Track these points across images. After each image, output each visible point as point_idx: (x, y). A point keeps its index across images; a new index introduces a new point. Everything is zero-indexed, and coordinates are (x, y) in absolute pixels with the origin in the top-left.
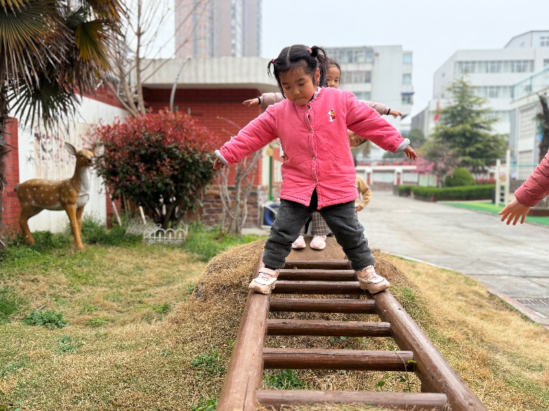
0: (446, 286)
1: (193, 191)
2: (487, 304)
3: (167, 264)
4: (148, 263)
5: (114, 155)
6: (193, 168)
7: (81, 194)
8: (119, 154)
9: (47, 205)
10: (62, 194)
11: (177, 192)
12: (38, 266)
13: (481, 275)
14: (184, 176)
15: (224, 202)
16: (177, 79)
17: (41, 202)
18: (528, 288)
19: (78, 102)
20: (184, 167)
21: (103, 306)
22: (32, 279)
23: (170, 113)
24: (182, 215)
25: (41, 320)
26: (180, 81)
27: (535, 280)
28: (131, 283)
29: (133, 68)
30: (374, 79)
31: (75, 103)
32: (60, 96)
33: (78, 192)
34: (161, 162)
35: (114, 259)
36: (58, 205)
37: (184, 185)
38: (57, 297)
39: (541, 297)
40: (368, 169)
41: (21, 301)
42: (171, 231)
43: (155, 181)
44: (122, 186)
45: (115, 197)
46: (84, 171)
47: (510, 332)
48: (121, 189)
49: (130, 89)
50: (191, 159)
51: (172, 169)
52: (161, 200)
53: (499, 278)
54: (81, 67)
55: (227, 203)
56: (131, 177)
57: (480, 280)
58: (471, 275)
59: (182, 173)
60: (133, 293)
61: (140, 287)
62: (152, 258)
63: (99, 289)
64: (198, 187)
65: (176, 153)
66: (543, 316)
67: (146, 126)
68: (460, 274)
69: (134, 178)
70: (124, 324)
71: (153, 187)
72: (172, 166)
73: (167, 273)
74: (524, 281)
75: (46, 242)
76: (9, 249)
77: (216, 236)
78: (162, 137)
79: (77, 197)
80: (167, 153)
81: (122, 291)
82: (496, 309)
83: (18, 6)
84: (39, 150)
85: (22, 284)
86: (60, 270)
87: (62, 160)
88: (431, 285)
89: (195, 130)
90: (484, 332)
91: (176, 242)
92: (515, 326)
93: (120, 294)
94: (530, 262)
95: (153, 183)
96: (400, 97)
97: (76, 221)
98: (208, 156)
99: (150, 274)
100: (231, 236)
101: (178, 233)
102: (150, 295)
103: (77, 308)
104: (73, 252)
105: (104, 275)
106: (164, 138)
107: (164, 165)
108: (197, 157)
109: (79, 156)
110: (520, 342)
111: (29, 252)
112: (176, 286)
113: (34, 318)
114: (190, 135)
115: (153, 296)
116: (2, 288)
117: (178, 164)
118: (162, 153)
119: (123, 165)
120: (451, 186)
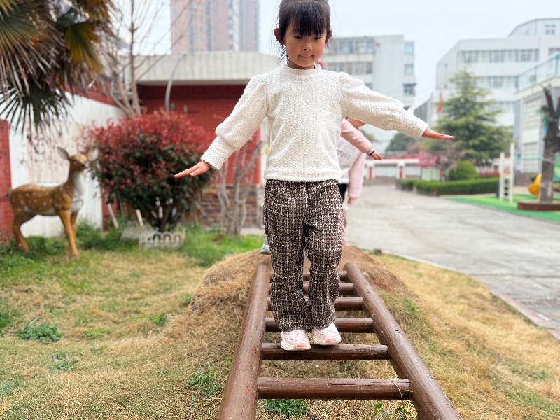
0: (448, 288)
1: (190, 193)
2: (490, 306)
3: (165, 270)
4: (144, 270)
5: (108, 158)
8: (114, 157)
9: (40, 211)
10: (55, 200)
11: (174, 194)
12: (31, 276)
13: (484, 275)
15: (222, 202)
16: (173, 76)
17: (34, 208)
18: (532, 288)
19: (70, 105)
21: (99, 316)
22: (26, 289)
23: (166, 113)
24: (179, 218)
25: (35, 334)
26: (175, 78)
27: (539, 280)
28: (127, 291)
29: (127, 65)
30: (375, 70)
31: (67, 106)
32: (52, 100)
33: (72, 197)
35: (110, 266)
36: (52, 211)
37: (180, 187)
38: (51, 308)
39: (544, 298)
41: (15, 313)
42: (168, 235)
43: (151, 185)
44: (117, 190)
45: (110, 201)
46: (78, 176)
47: (512, 337)
48: (117, 193)
49: (124, 87)
50: (188, 159)
51: (168, 171)
52: (158, 203)
53: (502, 278)
54: (72, 69)
55: (225, 203)
56: (126, 179)
57: (483, 281)
58: (475, 275)
60: (130, 302)
61: (136, 295)
62: (149, 263)
63: (95, 299)
64: (195, 189)
65: (173, 155)
66: (547, 319)
67: (140, 128)
68: (463, 274)
69: (129, 181)
70: (120, 336)
71: (149, 190)
72: (168, 169)
73: (164, 280)
74: (528, 282)
75: (40, 248)
77: (215, 238)
79: (71, 202)
80: (163, 155)
81: (118, 300)
82: (499, 311)
83: (5, 9)
84: (32, 152)
85: (16, 295)
86: (55, 279)
87: (55, 162)
88: (433, 287)
89: (191, 131)
90: (486, 338)
91: (174, 246)
92: (518, 330)
93: (116, 303)
94: (534, 260)
95: (149, 186)
96: (402, 89)
97: (70, 227)
99: (147, 282)
100: (230, 238)
101: (175, 237)
102: (147, 304)
103: (73, 319)
104: (68, 260)
105: (100, 284)
106: (159, 140)
107: (160, 167)
108: (193, 159)
109: (72, 160)
110: (523, 347)
111: (22, 260)
113: (28, 332)
114: (186, 136)
115: (150, 306)
117: (174, 166)
118: (158, 155)
119: (117, 168)
120: (454, 180)
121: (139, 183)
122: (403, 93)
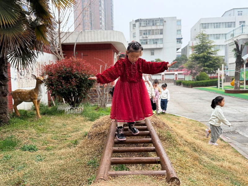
0: (191, 127)
1: (85, 91)
3: (75, 122)
4: (67, 123)
5: (52, 78)
6: (85, 82)
7: (39, 95)
8: (54, 77)
9: (25, 100)
10: (31, 95)
11: (79, 92)
12: (23, 126)
14: (81, 85)
15: (98, 94)
16: (76, 41)
17: (22, 99)
20: (81, 81)
21: (51, 141)
22: (22, 131)
23: (74, 59)
24: (81, 101)
25: (28, 149)
28: (61, 132)
29: (57, 37)
30: (164, 33)
31: (35, 58)
32: (29, 55)
33: (38, 94)
34: (71, 80)
35: (54, 121)
36: (30, 100)
37: (81, 89)
39: (230, 130)
41: (18, 141)
42: (77, 108)
44: (56, 90)
45: (52, 95)
46: (40, 86)
48: (55, 92)
49: (56, 46)
50: (84, 78)
51: (76, 83)
52: (72, 95)
54: (37, 43)
57: (206, 124)
58: (202, 122)
60: (63, 136)
61: (65, 133)
62: (69, 120)
63: (49, 135)
64: (87, 89)
66: (229, 139)
67: (64, 65)
68: (198, 122)
69: (60, 87)
70: (60, 149)
71: (68, 90)
72: (76, 81)
73: (76, 126)
76: (11, 120)
77: (96, 108)
78: (71, 69)
79: (37, 96)
80: (74, 76)
81: (58, 135)
83: (13, 24)
84: (19, 75)
85: (18, 134)
86: (32, 127)
88: (184, 127)
89: (85, 66)
90: (202, 147)
91: (79, 113)
94: (228, 115)
95: (68, 88)
97: (37, 106)
99: (69, 127)
100: (102, 108)
101: (79, 109)
102: (69, 136)
103: (41, 143)
104: (36, 119)
105: (50, 129)
106: (72, 70)
107: (73, 81)
108: (86, 77)
109: (38, 79)
111: (19, 120)
113: (25, 148)
114: (83, 68)
115: (71, 137)
116: (10, 136)
117: (78, 80)
118: (72, 76)
119: (55, 82)
120: (199, 80)
121: (64, 87)
122: (176, 43)
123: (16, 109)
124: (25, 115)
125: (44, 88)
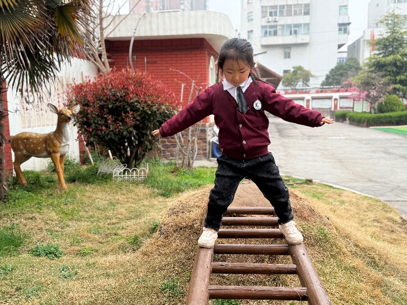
0: (365, 213)
2: (399, 229)
3: (134, 199)
4: (118, 199)
5: (87, 110)
6: (152, 119)
8: (92, 109)
9: (36, 154)
10: (47, 145)
11: (139, 137)
12: (33, 206)
13: (398, 201)
14: (144, 124)
15: (178, 141)
16: (134, 33)
17: (31, 151)
19: (57, 69)
20: (144, 117)
21: (88, 238)
22: (31, 217)
23: (131, 71)
24: (143, 155)
25: (44, 252)
26: (137, 35)
28: (107, 217)
29: (97, 26)
31: (54, 70)
32: (43, 66)
33: (60, 143)
34: (126, 114)
35: (92, 196)
36: (45, 153)
37: (144, 132)
38: (51, 232)
40: (308, 97)
41: (25, 236)
42: (135, 170)
43: (121, 130)
44: (95, 135)
45: (89, 144)
46: (65, 126)
48: (94, 137)
50: (150, 110)
51: (134, 120)
52: (126, 144)
54: (60, 42)
55: (180, 141)
56: (102, 127)
57: (396, 207)
58: (389, 201)
59: (143, 122)
60: (110, 226)
61: (114, 221)
62: (121, 194)
63: (83, 224)
65: (138, 106)
67: (112, 84)
68: (380, 201)
69: (104, 128)
70: (105, 254)
71: (119, 134)
72: (134, 118)
73: (134, 208)
76: (10, 193)
77: (172, 170)
78: (125, 93)
79: (60, 147)
80: (130, 106)
81: (101, 225)
83: (12, 5)
84: (23, 103)
85: (25, 222)
86: (51, 208)
87: (41, 110)
88: (352, 212)
89: (152, 86)
90: (389, 256)
91: (140, 179)
93: (100, 227)
95: (119, 131)
96: (337, 28)
97: (60, 167)
98: (163, 107)
99: (121, 209)
100: (185, 170)
101: (141, 171)
102: (123, 228)
103: (68, 240)
104: (59, 192)
105: (85, 211)
106: (127, 94)
107: (128, 116)
108: (154, 109)
109: (60, 114)
111: (25, 194)
112: (143, 220)
113: (38, 251)
114: (148, 90)
115: (126, 229)
116: (9, 225)
117: (139, 115)
118: (127, 106)
119: (94, 118)
120: (382, 112)
121: (111, 129)
122: (337, 32)
123: (18, 171)
124: (36, 183)
125: (72, 131)
